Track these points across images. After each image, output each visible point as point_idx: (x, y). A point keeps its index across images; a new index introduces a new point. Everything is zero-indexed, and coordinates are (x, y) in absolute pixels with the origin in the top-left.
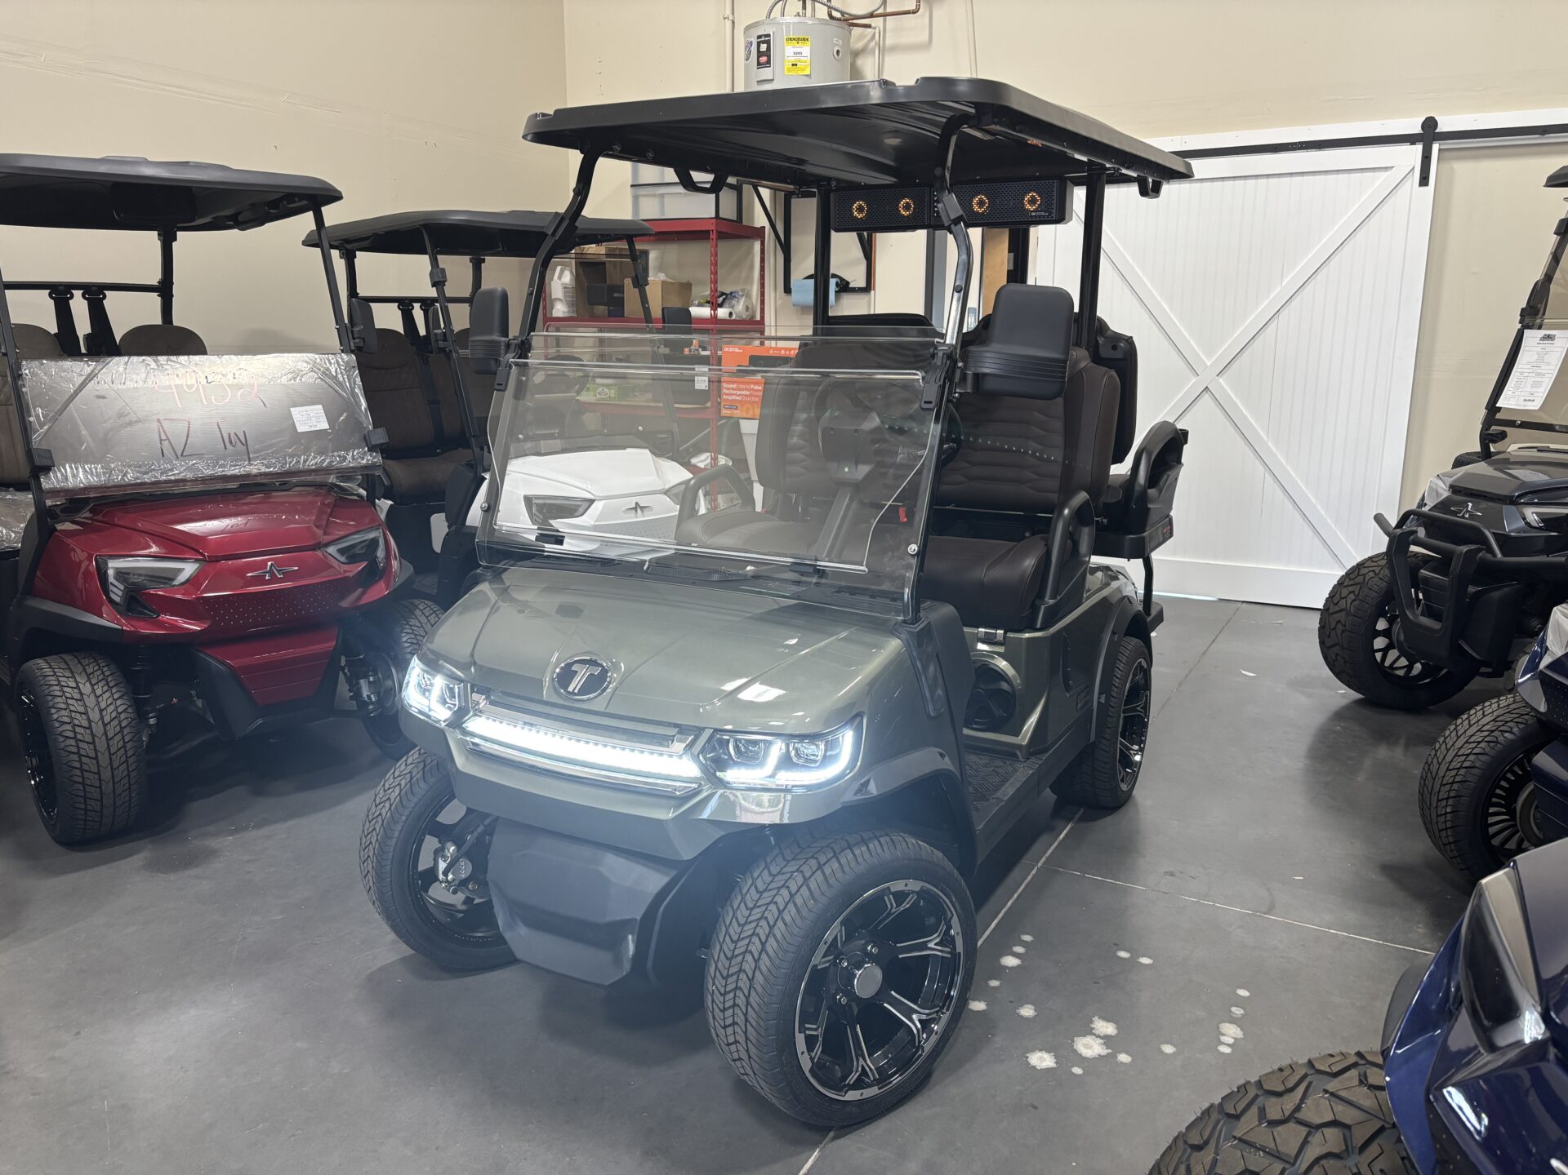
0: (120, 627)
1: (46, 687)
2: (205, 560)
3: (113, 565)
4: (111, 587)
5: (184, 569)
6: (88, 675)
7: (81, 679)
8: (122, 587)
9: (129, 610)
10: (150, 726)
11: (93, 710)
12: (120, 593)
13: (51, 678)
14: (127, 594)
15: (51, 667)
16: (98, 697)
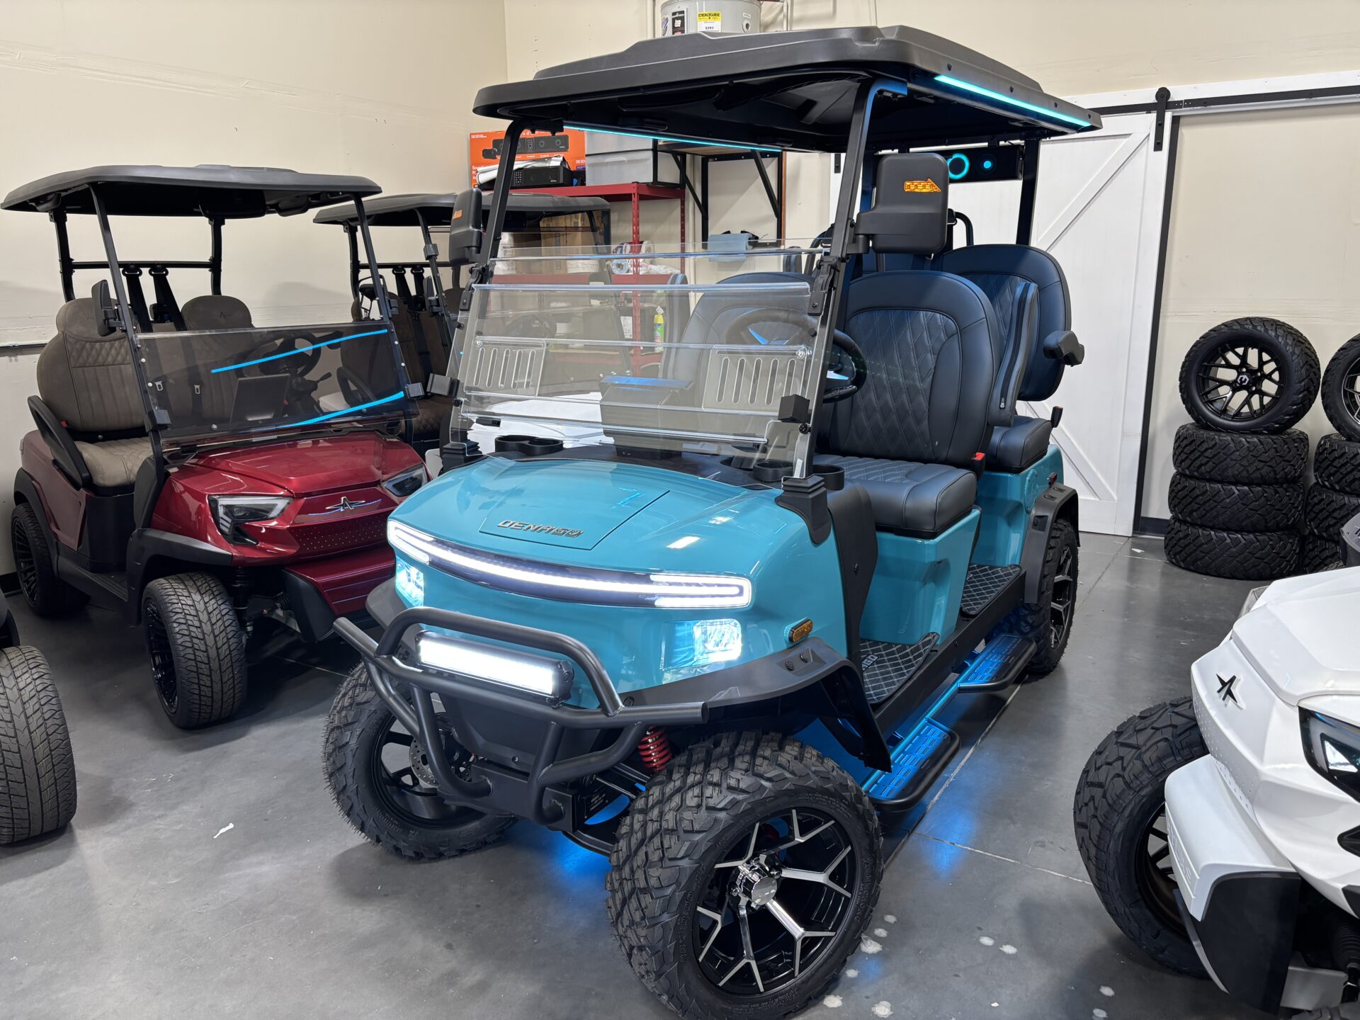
0: (230, 554)
1: (170, 605)
2: (293, 497)
3: (224, 501)
4: (221, 521)
5: (276, 505)
6: (201, 594)
7: (197, 597)
8: (230, 520)
9: (235, 539)
10: (247, 633)
11: (206, 624)
12: (228, 525)
13: (173, 597)
14: (234, 525)
15: (172, 587)
16: (210, 613)
